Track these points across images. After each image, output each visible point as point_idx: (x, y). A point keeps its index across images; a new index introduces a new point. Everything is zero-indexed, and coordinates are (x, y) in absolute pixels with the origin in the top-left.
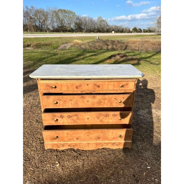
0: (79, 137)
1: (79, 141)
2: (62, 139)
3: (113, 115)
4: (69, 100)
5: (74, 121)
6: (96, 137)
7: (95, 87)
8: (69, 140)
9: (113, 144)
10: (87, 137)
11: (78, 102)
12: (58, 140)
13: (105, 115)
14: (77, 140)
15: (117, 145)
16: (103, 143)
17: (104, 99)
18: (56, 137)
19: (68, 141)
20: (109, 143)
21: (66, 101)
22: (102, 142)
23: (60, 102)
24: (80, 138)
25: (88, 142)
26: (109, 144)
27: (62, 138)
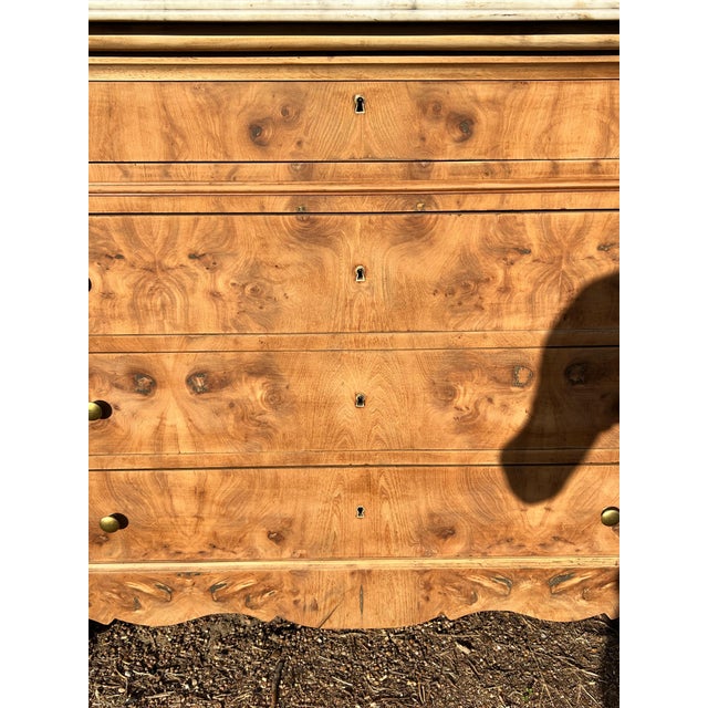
0: (290, 522)
1: (292, 558)
2: (155, 538)
3: (568, 373)
4: (193, 256)
5: (242, 418)
6: (425, 521)
7: (434, 130)
8: (215, 545)
9: (555, 581)
10: (356, 523)
11: (273, 273)
12: (127, 544)
13: (504, 374)
14: (276, 547)
15: (582, 586)
16: (474, 572)
17: (504, 251)
18: (108, 520)
19: (201, 556)
20: (525, 573)
21: (169, 262)
22: (464, 563)
23: (110, 276)
24: (296, 528)
25: (363, 564)
26: (526, 585)
27: (161, 530)
